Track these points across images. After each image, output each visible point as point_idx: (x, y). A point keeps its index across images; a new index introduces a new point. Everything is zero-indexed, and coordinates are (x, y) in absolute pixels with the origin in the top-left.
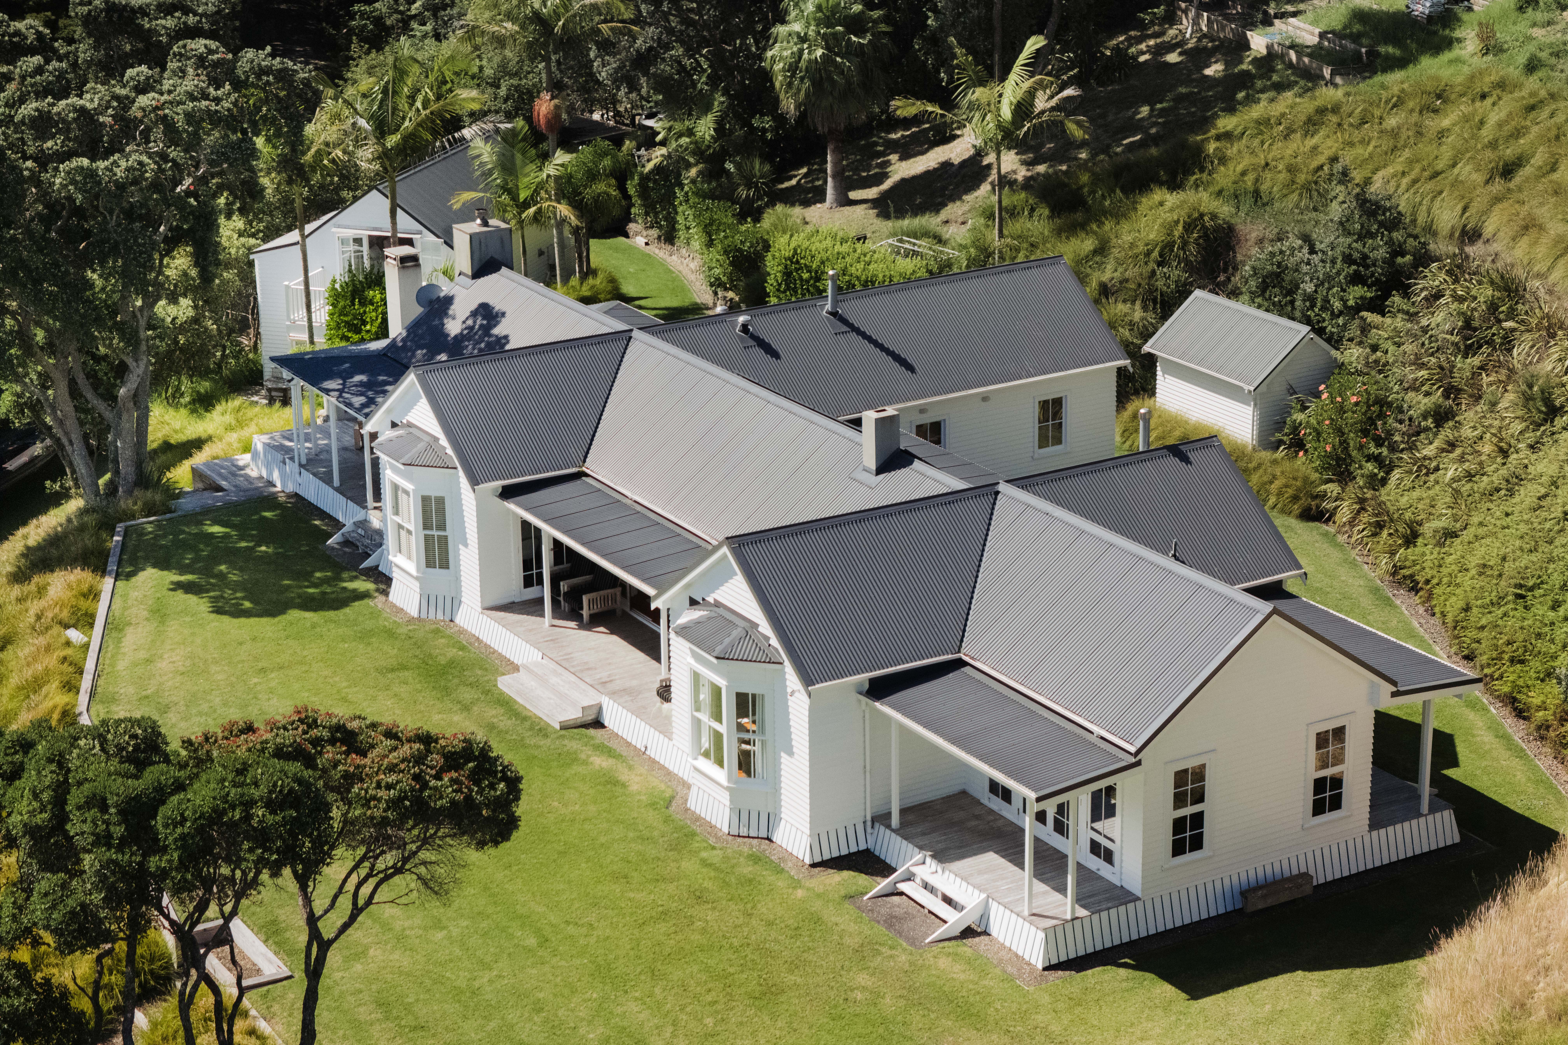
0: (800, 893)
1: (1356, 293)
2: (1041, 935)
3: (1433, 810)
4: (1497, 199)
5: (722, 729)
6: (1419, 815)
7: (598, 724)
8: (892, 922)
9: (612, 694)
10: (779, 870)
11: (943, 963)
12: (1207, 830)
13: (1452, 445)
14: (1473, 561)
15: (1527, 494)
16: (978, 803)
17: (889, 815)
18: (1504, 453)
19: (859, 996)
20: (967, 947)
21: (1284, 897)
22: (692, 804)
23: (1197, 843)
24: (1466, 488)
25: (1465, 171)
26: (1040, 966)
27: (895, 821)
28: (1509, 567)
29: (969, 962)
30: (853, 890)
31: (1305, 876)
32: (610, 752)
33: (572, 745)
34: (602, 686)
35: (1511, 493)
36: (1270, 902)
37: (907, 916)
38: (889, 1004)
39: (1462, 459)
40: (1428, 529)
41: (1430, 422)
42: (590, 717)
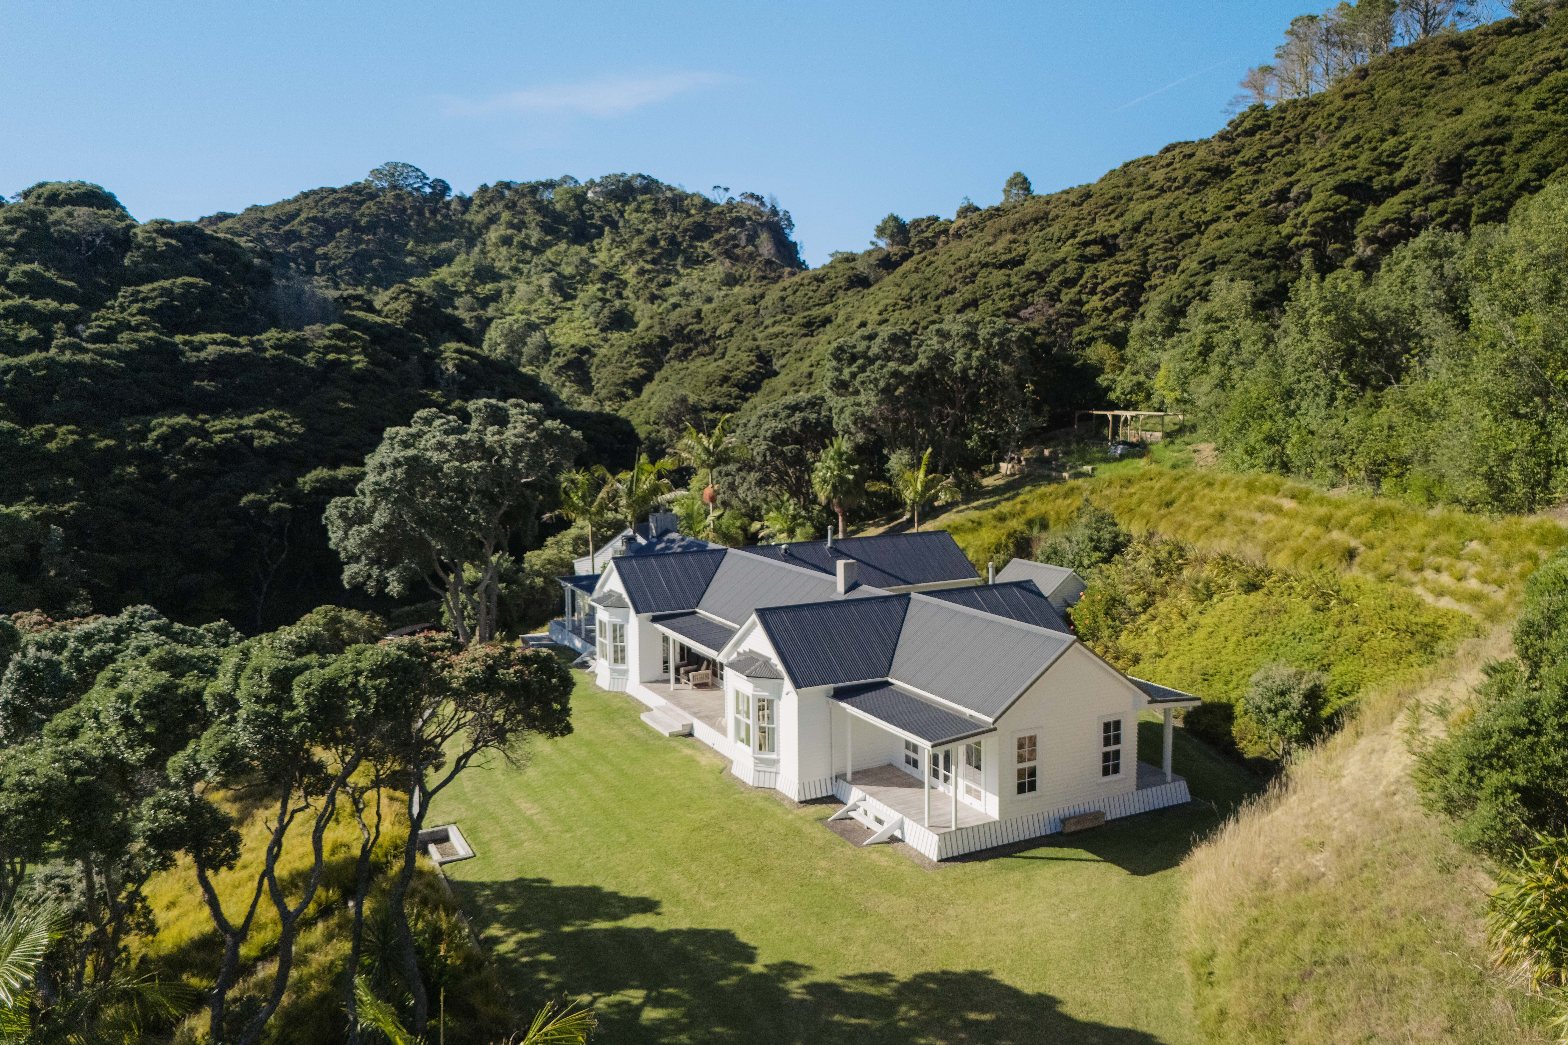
0: (790, 817)
1: (1097, 555)
2: (936, 838)
3: (1174, 780)
4: (1164, 516)
5: (750, 722)
6: (1165, 782)
7: (690, 735)
8: (844, 833)
9: (699, 718)
10: (779, 805)
11: (874, 856)
12: (1038, 778)
13: (1154, 618)
14: (1174, 667)
15: (1201, 633)
16: (898, 770)
17: (845, 775)
18: (1185, 617)
19: (819, 873)
20: (889, 849)
21: (1088, 825)
22: (733, 771)
23: (1032, 787)
24: (1164, 635)
25: (1145, 507)
26: (935, 859)
27: (849, 777)
28: (1196, 667)
29: (890, 856)
30: (822, 815)
31: (1100, 814)
32: (694, 747)
33: (673, 744)
34: (695, 714)
35: (1190, 634)
36: (1079, 827)
37: (853, 830)
38: (838, 879)
39: (1160, 623)
40: (1145, 657)
41: (1140, 609)
42: (686, 731)
